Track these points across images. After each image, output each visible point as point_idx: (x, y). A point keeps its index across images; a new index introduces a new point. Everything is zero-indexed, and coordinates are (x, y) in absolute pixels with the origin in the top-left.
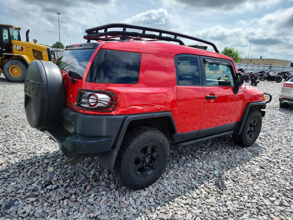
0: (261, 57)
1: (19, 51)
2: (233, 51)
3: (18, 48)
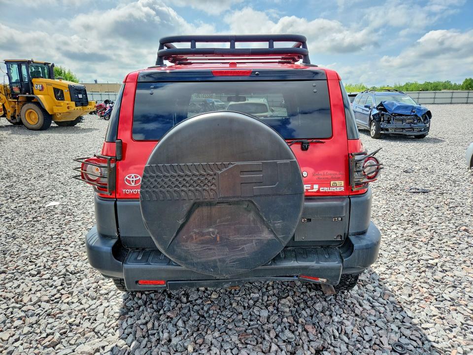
0: (96, 81)
1: (40, 90)
2: (63, 72)
3: (39, 87)
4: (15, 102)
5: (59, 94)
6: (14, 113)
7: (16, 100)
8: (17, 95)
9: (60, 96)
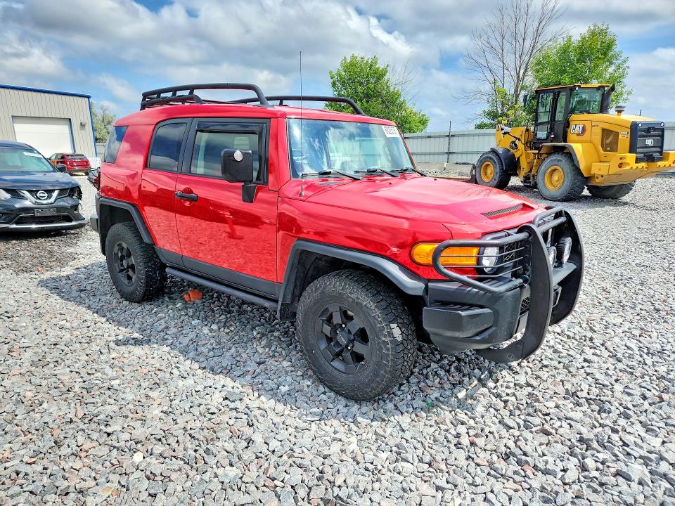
3: (578, 130)
4: (535, 154)
5: (608, 141)
6: (529, 172)
7: (537, 152)
8: (542, 143)
9: (610, 143)
